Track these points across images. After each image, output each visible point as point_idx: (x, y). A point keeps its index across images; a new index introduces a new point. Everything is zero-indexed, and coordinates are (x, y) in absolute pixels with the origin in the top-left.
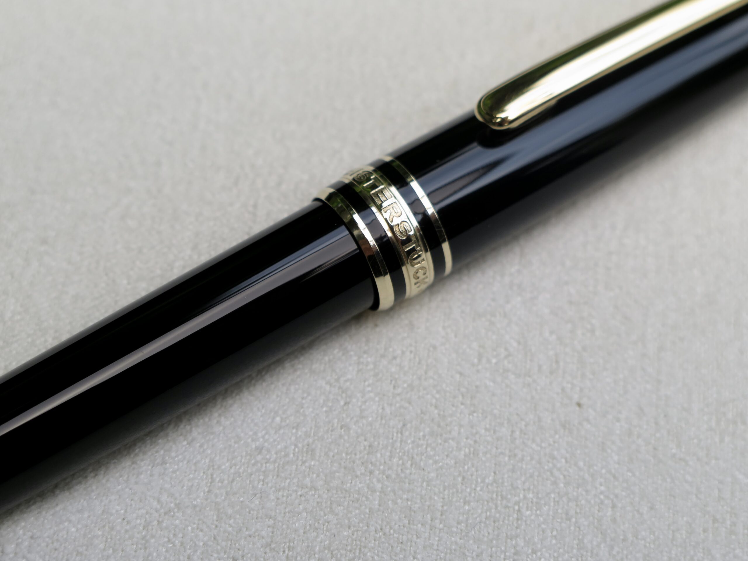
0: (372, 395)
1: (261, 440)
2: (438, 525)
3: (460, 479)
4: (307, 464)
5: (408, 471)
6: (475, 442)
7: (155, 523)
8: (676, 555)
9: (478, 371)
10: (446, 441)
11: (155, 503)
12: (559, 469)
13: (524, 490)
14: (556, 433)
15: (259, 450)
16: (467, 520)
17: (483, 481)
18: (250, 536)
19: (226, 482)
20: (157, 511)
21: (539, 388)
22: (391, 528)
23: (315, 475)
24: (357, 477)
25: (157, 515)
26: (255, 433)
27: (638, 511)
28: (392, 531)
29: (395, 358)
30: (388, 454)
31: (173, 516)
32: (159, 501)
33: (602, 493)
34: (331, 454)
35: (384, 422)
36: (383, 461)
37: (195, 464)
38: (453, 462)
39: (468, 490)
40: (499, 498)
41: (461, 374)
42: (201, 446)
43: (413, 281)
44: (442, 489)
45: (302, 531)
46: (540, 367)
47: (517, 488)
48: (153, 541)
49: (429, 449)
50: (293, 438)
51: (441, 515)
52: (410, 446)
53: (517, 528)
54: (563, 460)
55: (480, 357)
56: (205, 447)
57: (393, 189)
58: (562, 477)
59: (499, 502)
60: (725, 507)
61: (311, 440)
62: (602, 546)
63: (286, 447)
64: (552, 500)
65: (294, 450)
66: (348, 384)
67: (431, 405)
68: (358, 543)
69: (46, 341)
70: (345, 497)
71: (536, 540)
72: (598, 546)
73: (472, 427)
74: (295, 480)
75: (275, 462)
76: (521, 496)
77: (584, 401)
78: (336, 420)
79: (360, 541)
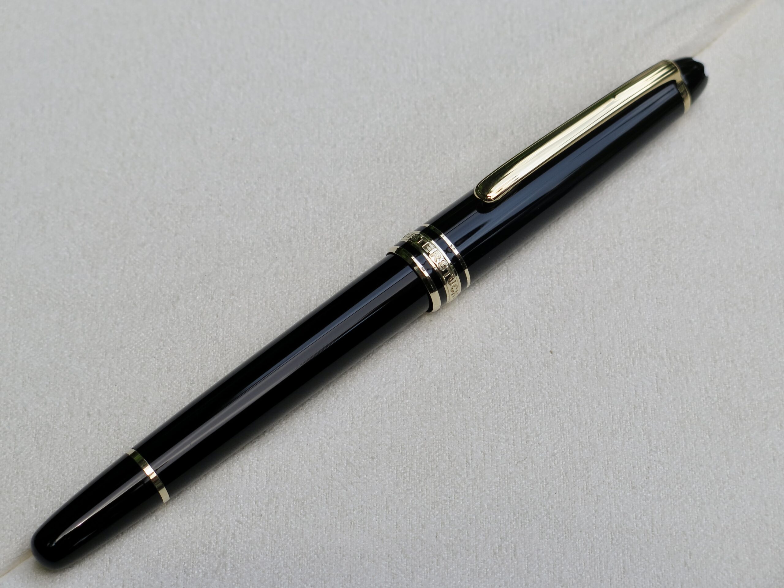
0: (435, 360)
1: (376, 392)
2: (482, 427)
3: (490, 401)
4: (404, 402)
5: (461, 400)
6: (496, 379)
7: (325, 444)
8: (616, 429)
9: (492, 340)
10: (480, 380)
11: (323, 434)
12: (545, 389)
13: (527, 403)
14: (540, 369)
15: (377, 397)
16: (498, 422)
17: (504, 400)
18: (379, 445)
19: (361, 417)
20: (325, 437)
21: (528, 345)
22: (456, 432)
23: (410, 408)
24: (433, 406)
25: (325, 440)
26: (373, 389)
27: (592, 406)
28: (457, 433)
29: (444, 338)
30: (449, 391)
31: (335, 439)
32: (325, 432)
33: (570, 399)
34: (417, 395)
35: (443, 374)
36: (446, 396)
37: (342, 409)
38: (485, 392)
39: (496, 406)
40: (514, 408)
41: (483, 342)
42: (343, 399)
43: (451, 293)
44: (481, 408)
45: (407, 439)
46: (527, 333)
47: (523, 402)
48: (325, 454)
49: (471, 386)
50: (394, 389)
51: (483, 421)
52: (460, 385)
53: (526, 424)
54: (547, 384)
55: (492, 331)
56: (346, 399)
57: (433, 242)
58: (547, 393)
59: (514, 411)
60: (640, 400)
61: (404, 389)
62: (574, 428)
63: (391, 394)
64: (543, 406)
65: (396, 395)
66: (420, 355)
67: (469, 361)
68: (440, 441)
69: (246, 351)
70: (428, 418)
71: (537, 429)
72: (572, 428)
73: (493, 371)
74: (399, 412)
75: (386, 403)
76: (526, 406)
77: (554, 350)
78: (417, 376)
79: (440, 440)
